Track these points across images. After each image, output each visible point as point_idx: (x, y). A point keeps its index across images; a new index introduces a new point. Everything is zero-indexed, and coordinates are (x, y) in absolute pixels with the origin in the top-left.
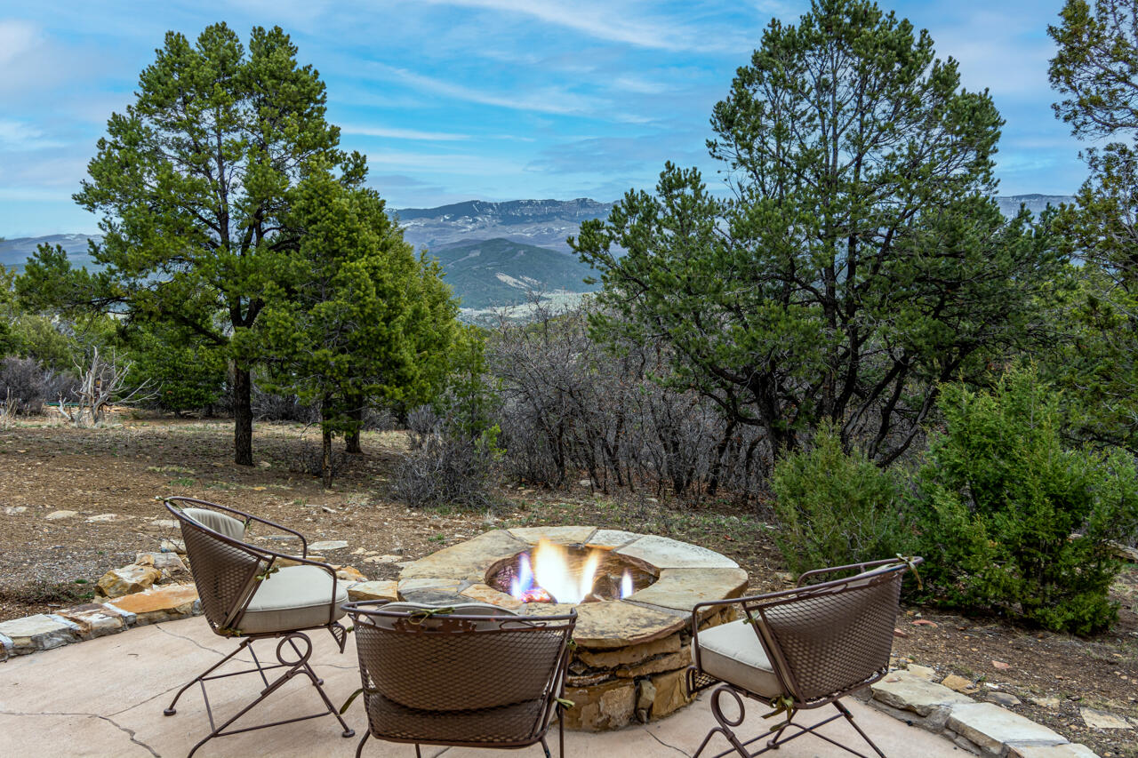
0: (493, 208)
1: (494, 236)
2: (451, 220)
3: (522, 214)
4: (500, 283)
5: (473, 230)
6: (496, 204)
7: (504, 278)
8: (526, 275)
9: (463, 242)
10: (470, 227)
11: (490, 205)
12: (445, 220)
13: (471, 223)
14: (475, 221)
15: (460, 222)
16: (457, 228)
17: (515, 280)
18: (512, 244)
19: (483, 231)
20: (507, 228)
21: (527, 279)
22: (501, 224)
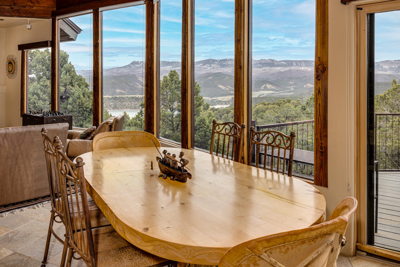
0: (217, 62)
1: (217, 71)
2: (202, 66)
3: (228, 64)
4: (219, 88)
5: (210, 69)
6: (218, 60)
7: (220, 86)
8: (229, 85)
9: (206, 73)
10: (209, 68)
11: (216, 61)
12: (200, 66)
13: (209, 67)
14: (211, 66)
15: (206, 66)
16: (205, 68)
17: (225, 87)
18: (224, 74)
19: (213, 70)
20: (222, 69)
21: (229, 87)
22: (220, 67)
